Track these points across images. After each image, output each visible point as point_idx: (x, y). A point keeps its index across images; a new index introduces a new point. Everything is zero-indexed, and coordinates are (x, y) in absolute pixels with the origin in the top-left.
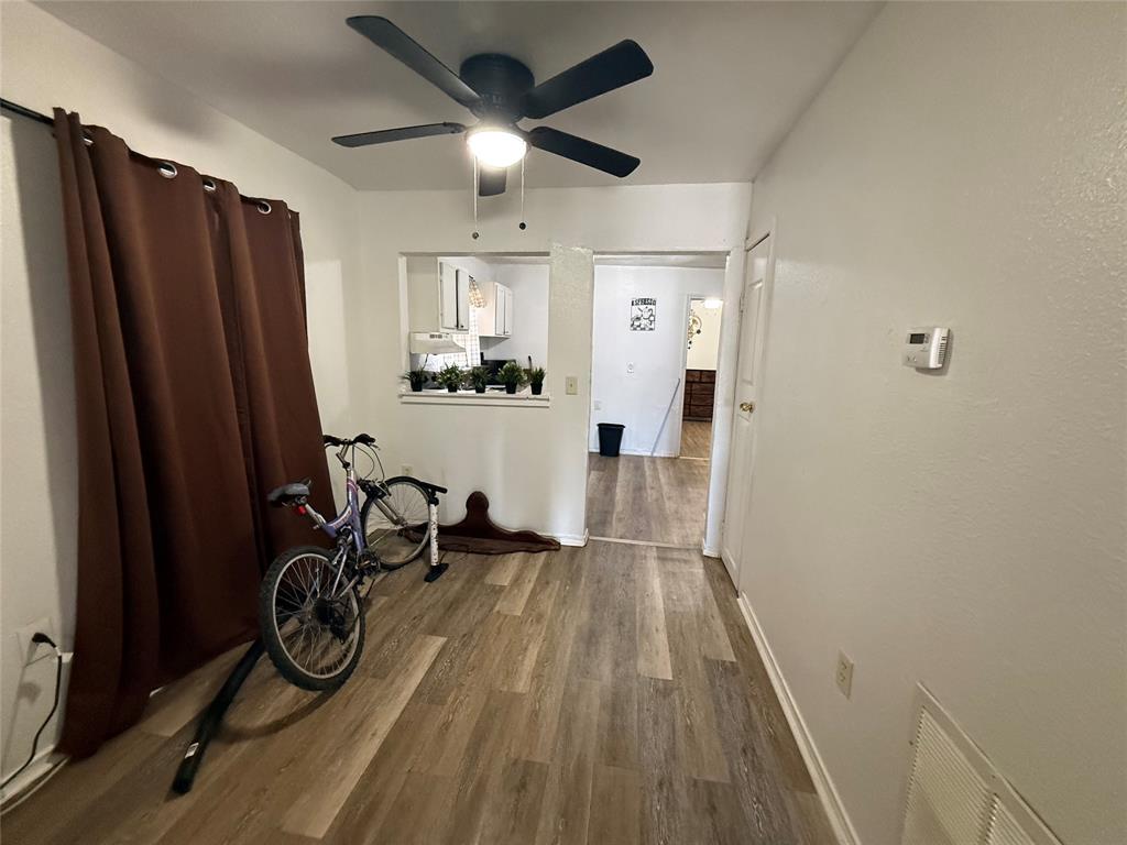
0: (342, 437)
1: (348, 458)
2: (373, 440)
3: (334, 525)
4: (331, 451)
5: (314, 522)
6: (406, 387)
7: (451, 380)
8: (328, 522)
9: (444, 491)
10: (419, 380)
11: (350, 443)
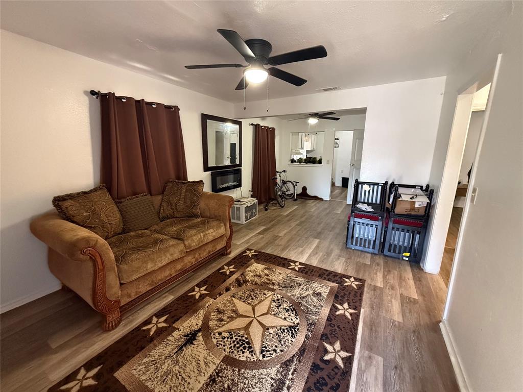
0: (280, 171)
1: (280, 175)
2: (285, 171)
6: (290, 162)
7: (300, 161)
9: (298, 183)
10: (293, 161)
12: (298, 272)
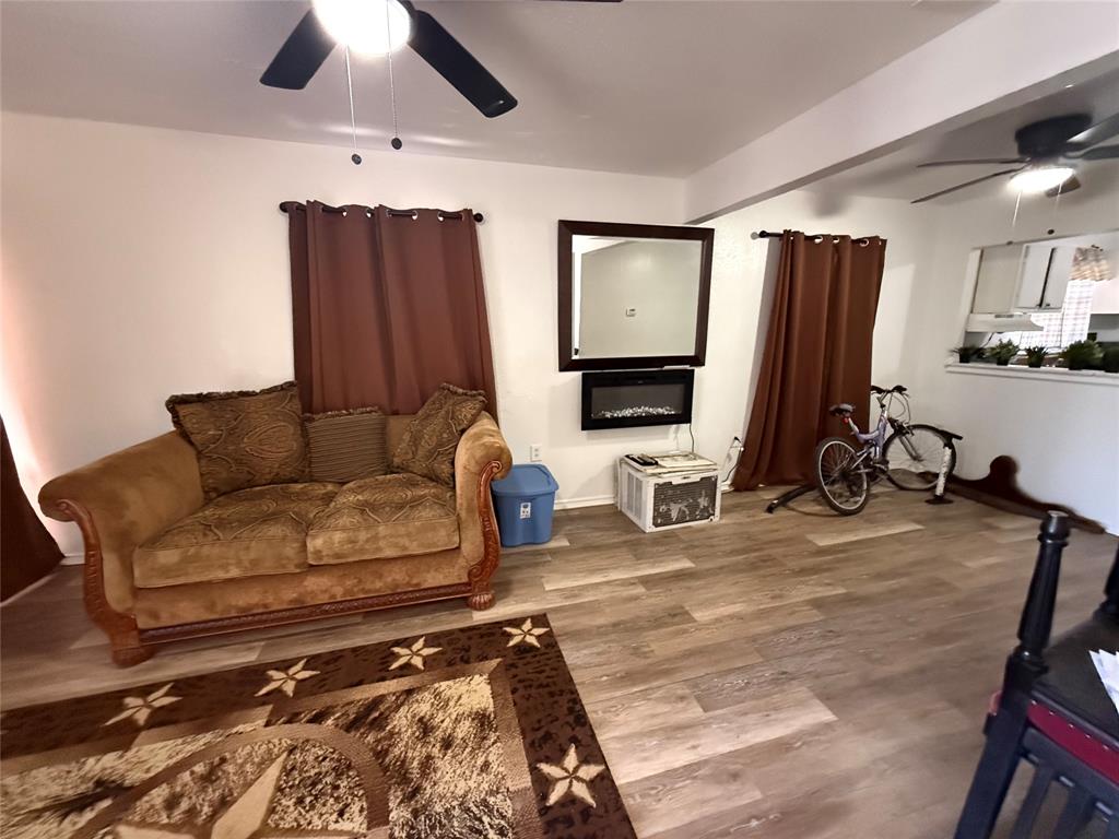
0: (884, 388)
1: (884, 402)
2: (905, 389)
3: (864, 436)
4: (874, 396)
5: (851, 429)
6: (954, 358)
7: (1001, 354)
8: (861, 432)
9: (960, 438)
11: (889, 392)
12: (544, 810)
